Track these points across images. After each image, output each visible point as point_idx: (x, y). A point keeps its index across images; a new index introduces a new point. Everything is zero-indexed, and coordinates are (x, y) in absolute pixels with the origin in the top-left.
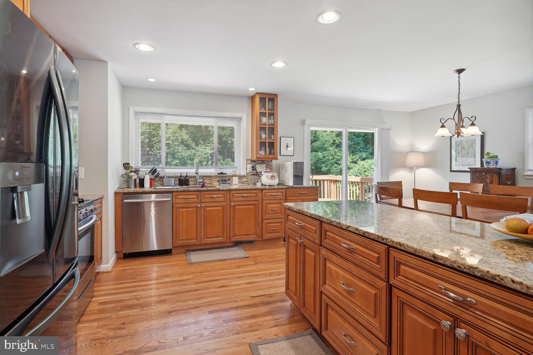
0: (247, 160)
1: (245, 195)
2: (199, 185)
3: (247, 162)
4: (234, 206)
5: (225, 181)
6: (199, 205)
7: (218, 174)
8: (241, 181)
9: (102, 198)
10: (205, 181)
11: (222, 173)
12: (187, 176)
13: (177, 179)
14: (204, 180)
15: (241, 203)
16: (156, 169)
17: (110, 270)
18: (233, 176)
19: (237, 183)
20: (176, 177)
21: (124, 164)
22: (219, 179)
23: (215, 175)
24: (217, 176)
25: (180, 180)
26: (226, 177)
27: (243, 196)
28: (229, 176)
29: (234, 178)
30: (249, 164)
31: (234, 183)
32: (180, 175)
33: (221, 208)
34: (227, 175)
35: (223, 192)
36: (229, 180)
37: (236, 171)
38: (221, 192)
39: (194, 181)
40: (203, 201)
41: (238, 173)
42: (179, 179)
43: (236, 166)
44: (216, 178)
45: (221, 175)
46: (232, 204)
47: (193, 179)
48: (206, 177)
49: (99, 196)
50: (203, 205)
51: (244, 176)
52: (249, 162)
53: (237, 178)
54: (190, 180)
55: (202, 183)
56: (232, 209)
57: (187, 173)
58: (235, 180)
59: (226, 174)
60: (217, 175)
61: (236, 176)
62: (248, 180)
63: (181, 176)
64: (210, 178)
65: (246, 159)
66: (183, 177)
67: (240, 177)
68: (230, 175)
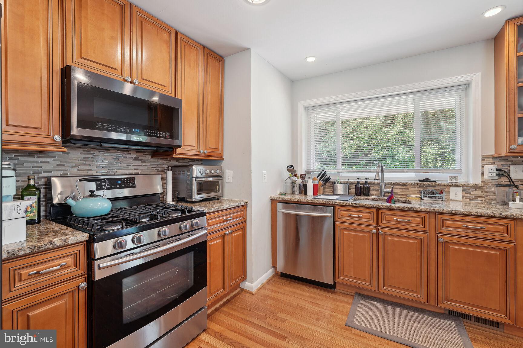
0: (484, 157)
1: (472, 226)
2: (384, 196)
3: (482, 160)
4: (445, 243)
5: (433, 193)
6: (374, 231)
7: (420, 181)
8: (468, 195)
9: (245, 206)
10: (395, 191)
11: (427, 180)
12: (366, 183)
13: (353, 186)
14: (392, 190)
15: (462, 240)
16: (326, 172)
17: (254, 290)
18: (449, 186)
19: (460, 198)
20: (351, 184)
21: (288, 167)
22: (421, 189)
23: (413, 182)
24: (417, 184)
25: (356, 188)
26: (435, 186)
27: (467, 227)
28: (441, 185)
29: (452, 189)
30: (489, 164)
31: (452, 197)
32: (356, 181)
33: (415, 242)
34: (437, 183)
35: (422, 215)
36: (442, 192)
37: (456, 177)
38: (416, 214)
39: (377, 190)
40: (381, 224)
41: (462, 179)
42: (356, 186)
43: (458, 167)
44: (416, 188)
45: (426, 183)
46: (441, 239)
47: (376, 187)
48: (398, 184)
49: (242, 203)
50: (381, 231)
51: (476, 187)
52: (491, 160)
53: (460, 189)
54: (371, 188)
55: (390, 194)
56: (440, 248)
57: (366, 179)
58: (456, 193)
59: (435, 181)
60: (418, 182)
61: (457, 185)
62: (485, 194)
63: (358, 182)
64: (404, 187)
65: (482, 156)
66: (361, 184)
67: (467, 188)
68: (443, 183)
